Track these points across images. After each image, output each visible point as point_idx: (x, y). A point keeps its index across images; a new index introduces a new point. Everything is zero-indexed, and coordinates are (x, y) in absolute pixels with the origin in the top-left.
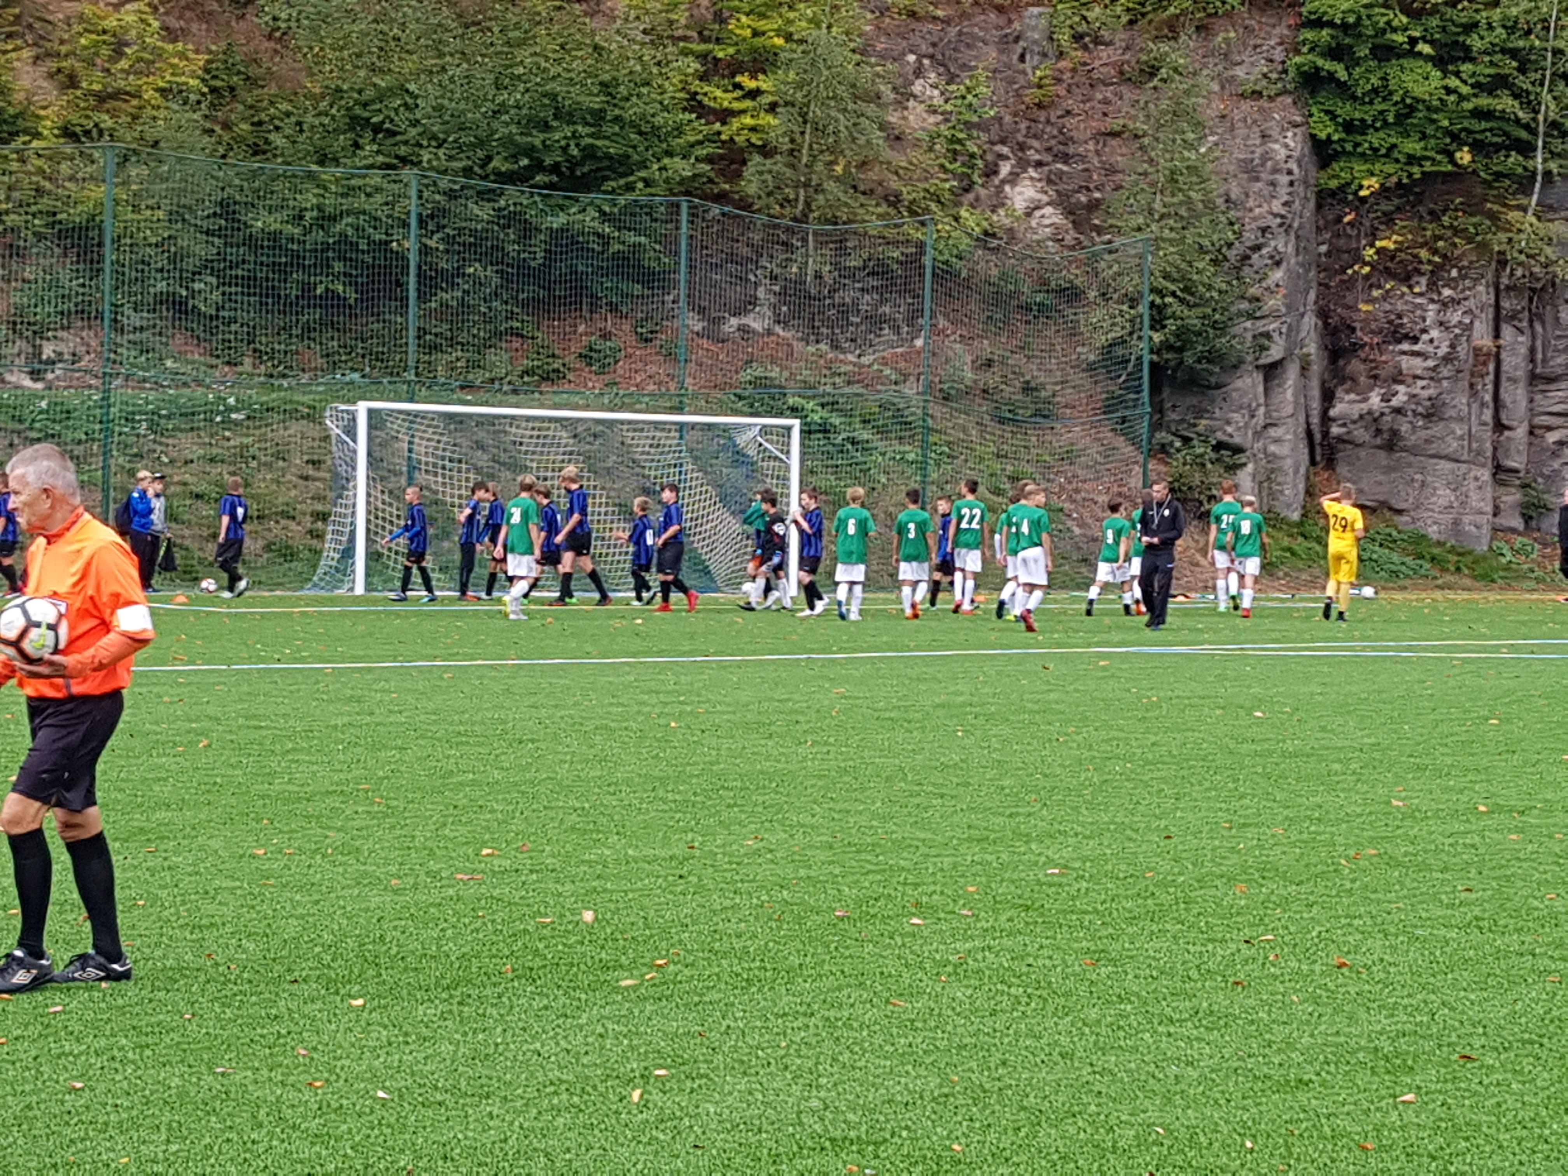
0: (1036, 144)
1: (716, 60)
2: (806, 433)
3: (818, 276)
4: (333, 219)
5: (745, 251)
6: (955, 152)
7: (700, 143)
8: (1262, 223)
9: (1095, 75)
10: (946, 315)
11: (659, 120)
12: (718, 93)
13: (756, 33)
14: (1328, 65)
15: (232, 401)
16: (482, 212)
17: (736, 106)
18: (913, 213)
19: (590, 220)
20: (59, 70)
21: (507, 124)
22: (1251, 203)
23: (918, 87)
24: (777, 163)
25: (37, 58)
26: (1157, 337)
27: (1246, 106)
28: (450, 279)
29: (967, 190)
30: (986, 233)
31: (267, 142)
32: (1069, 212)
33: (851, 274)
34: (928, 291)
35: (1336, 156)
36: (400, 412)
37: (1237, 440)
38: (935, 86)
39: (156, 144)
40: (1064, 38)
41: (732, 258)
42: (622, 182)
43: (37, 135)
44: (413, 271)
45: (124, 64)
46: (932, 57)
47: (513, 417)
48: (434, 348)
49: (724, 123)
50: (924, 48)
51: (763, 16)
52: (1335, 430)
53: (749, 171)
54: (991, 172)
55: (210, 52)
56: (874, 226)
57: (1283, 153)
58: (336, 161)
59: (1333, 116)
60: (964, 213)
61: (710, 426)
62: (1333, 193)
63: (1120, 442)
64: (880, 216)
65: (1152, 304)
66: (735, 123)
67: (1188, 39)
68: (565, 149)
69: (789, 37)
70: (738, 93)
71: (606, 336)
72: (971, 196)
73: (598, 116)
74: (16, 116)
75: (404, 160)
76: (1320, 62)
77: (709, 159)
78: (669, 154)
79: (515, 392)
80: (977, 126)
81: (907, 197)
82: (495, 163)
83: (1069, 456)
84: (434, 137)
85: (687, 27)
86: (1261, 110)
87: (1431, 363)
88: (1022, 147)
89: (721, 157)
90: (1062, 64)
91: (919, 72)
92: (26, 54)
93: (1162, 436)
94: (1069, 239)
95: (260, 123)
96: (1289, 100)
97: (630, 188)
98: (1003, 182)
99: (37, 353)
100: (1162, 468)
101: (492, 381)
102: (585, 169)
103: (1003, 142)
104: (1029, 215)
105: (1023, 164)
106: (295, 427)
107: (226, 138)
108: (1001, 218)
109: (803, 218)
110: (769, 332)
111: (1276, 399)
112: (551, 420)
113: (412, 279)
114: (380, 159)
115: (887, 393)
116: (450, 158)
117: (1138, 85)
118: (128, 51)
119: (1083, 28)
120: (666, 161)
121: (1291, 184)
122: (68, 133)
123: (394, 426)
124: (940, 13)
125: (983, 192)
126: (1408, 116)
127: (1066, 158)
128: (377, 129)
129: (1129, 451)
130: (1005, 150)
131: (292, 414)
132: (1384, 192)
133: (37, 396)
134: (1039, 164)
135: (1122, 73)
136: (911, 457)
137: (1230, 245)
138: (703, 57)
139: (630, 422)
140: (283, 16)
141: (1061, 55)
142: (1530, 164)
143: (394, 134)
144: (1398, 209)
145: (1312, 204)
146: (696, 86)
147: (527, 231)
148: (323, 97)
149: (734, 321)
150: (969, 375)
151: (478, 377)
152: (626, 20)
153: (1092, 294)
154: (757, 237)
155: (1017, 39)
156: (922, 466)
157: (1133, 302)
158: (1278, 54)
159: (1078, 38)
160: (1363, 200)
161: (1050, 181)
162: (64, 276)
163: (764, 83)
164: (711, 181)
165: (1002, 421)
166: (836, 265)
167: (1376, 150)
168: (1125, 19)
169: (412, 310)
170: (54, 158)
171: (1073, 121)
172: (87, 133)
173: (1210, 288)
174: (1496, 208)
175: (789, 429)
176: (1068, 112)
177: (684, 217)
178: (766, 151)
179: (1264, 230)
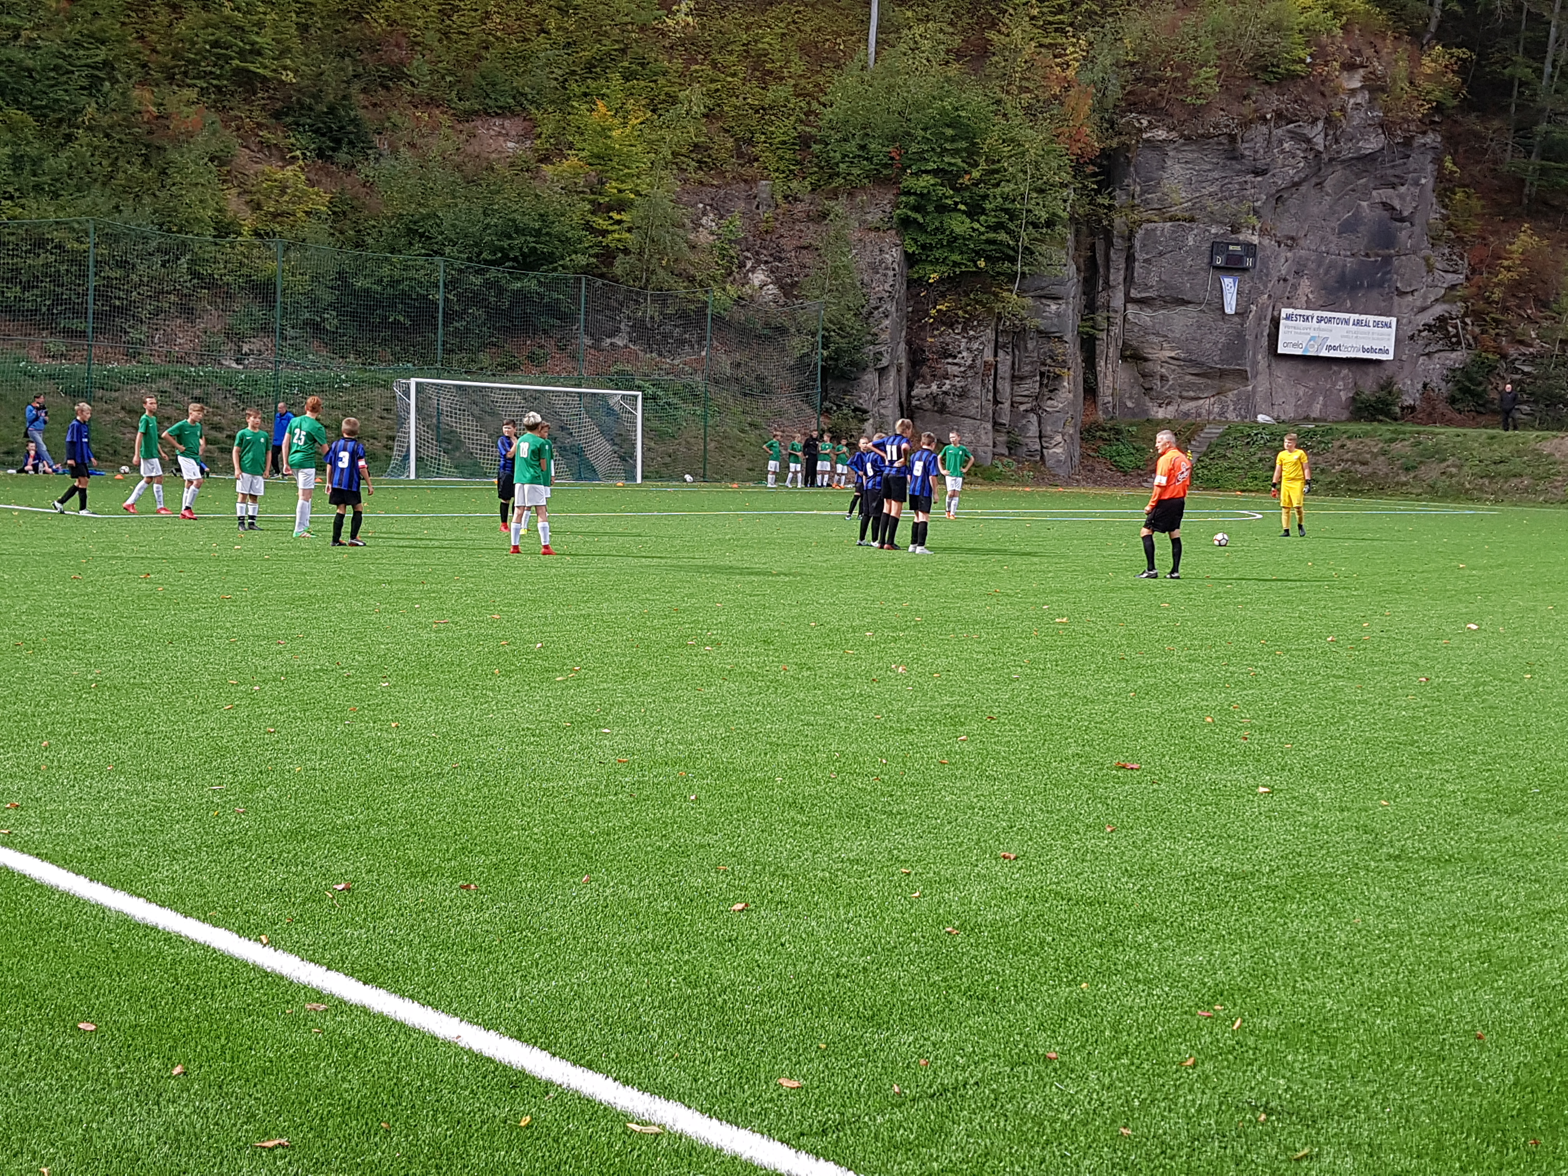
0: (765, 252)
1: (600, 204)
2: (644, 399)
3: (652, 318)
4: (398, 282)
5: (615, 304)
6: (724, 256)
7: (591, 247)
8: (879, 295)
9: (795, 217)
10: (717, 339)
11: (569, 235)
12: (601, 221)
13: (620, 191)
14: (914, 215)
15: (343, 377)
16: (478, 280)
17: (610, 228)
18: (702, 286)
19: (533, 285)
20: (252, 201)
21: (490, 234)
22: (874, 285)
23: (704, 221)
24: (632, 259)
25: (239, 194)
26: (825, 353)
27: (872, 234)
28: (460, 316)
29: (729, 275)
30: (739, 297)
31: (363, 241)
32: (781, 287)
33: (670, 317)
34: (709, 327)
35: (917, 262)
36: (433, 384)
37: (865, 407)
38: (713, 221)
39: (304, 240)
40: (779, 197)
41: (608, 307)
42: (551, 266)
43: (240, 234)
44: (441, 310)
45: (286, 198)
46: (711, 205)
47: (492, 388)
48: (452, 351)
49: (604, 237)
50: (707, 201)
51: (623, 182)
52: (914, 402)
53: (617, 262)
54: (742, 265)
55: (332, 193)
56: (682, 292)
57: (891, 259)
58: (400, 252)
59: (915, 241)
60: (728, 287)
61: (595, 394)
62: (915, 281)
63: (805, 406)
64: (685, 288)
65: (823, 336)
66: (610, 237)
67: (843, 199)
68: (521, 249)
69: (638, 194)
70: (611, 222)
71: (541, 347)
72: (731, 278)
73: (538, 233)
74: (229, 224)
75: (436, 252)
76: (909, 213)
77: (596, 256)
78: (576, 253)
79: (494, 375)
80: (735, 242)
81: (699, 278)
82: (484, 255)
83: (780, 414)
84: (451, 240)
85: (584, 186)
86: (879, 237)
87: (962, 369)
88: (757, 253)
89: (603, 255)
90: (778, 211)
91: (704, 213)
92: (234, 191)
93: (827, 404)
94: (781, 302)
95: (359, 231)
96: (894, 232)
97: (555, 270)
98: (748, 271)
99: (240, 349)
100: (827, 421)
101: (482, 369)
102: (532, 259)
103: (748, 250)
104: (761, 288)
105: (758, 262)
106: (377, 391)
107: (342, 238)
108: (747, 289)
109: (645, 288)
110: (626, 346)
111: (884, 387)
112: (512, 389)
113: (440, 315)
114: (423, 251)
115: (687, 379)
116: (460, 252)
117: (819, 223)
118: (289, 191)
119: (789, 192)
120: (574, 256)
121: (895, 275)
122: (256, 233)
123: (430, 392)
124: (715, 183)
125: (737, 276)
126: (954, 242)
127: (780, 260)
128: (422, 235)
129: (809, 411)
130: (749, 255)
131: (377, 385)
132: (941, 281)
133: (238, 372)
134: (766, 262)
135: (808, 216)
136: (698, 413)
137: (863, 307)
138: (591, 202)
139: (553, 392)
140: (372, 174)
141: (777, 206)
142: (1014, 269)
143: (431, 238)
144: (948, 289)
145: (905, 287)
146: (589, 217)
147: (501, 291)
148: (393, 217)
149: (608, 341)
150: (728, 371)
151: (474, 367)
152: (552, 182)
153: (793, 330)
154: (621, 298)
155: (755, 197)
156: (705, 417)
157: (814, 335)
158: (888, 209)
159: (786, 197)
160: (931, 284)
161: (772, 272)
162: (255, 309)
163: (624, 217)
164: (597, 267)
165: (745, 395)
166: (661, 313)
167: (938, 259)
168: (809, 188)
169: (440, 331)
170: (251, 246)
171: (782, 241)
172: (267, 234)
173: (853, 328)
174: (998, 290)
175: (636, 397)
176: (782, 236)
177: (583, 285)
178: (626, 251)
179: (881, 299)
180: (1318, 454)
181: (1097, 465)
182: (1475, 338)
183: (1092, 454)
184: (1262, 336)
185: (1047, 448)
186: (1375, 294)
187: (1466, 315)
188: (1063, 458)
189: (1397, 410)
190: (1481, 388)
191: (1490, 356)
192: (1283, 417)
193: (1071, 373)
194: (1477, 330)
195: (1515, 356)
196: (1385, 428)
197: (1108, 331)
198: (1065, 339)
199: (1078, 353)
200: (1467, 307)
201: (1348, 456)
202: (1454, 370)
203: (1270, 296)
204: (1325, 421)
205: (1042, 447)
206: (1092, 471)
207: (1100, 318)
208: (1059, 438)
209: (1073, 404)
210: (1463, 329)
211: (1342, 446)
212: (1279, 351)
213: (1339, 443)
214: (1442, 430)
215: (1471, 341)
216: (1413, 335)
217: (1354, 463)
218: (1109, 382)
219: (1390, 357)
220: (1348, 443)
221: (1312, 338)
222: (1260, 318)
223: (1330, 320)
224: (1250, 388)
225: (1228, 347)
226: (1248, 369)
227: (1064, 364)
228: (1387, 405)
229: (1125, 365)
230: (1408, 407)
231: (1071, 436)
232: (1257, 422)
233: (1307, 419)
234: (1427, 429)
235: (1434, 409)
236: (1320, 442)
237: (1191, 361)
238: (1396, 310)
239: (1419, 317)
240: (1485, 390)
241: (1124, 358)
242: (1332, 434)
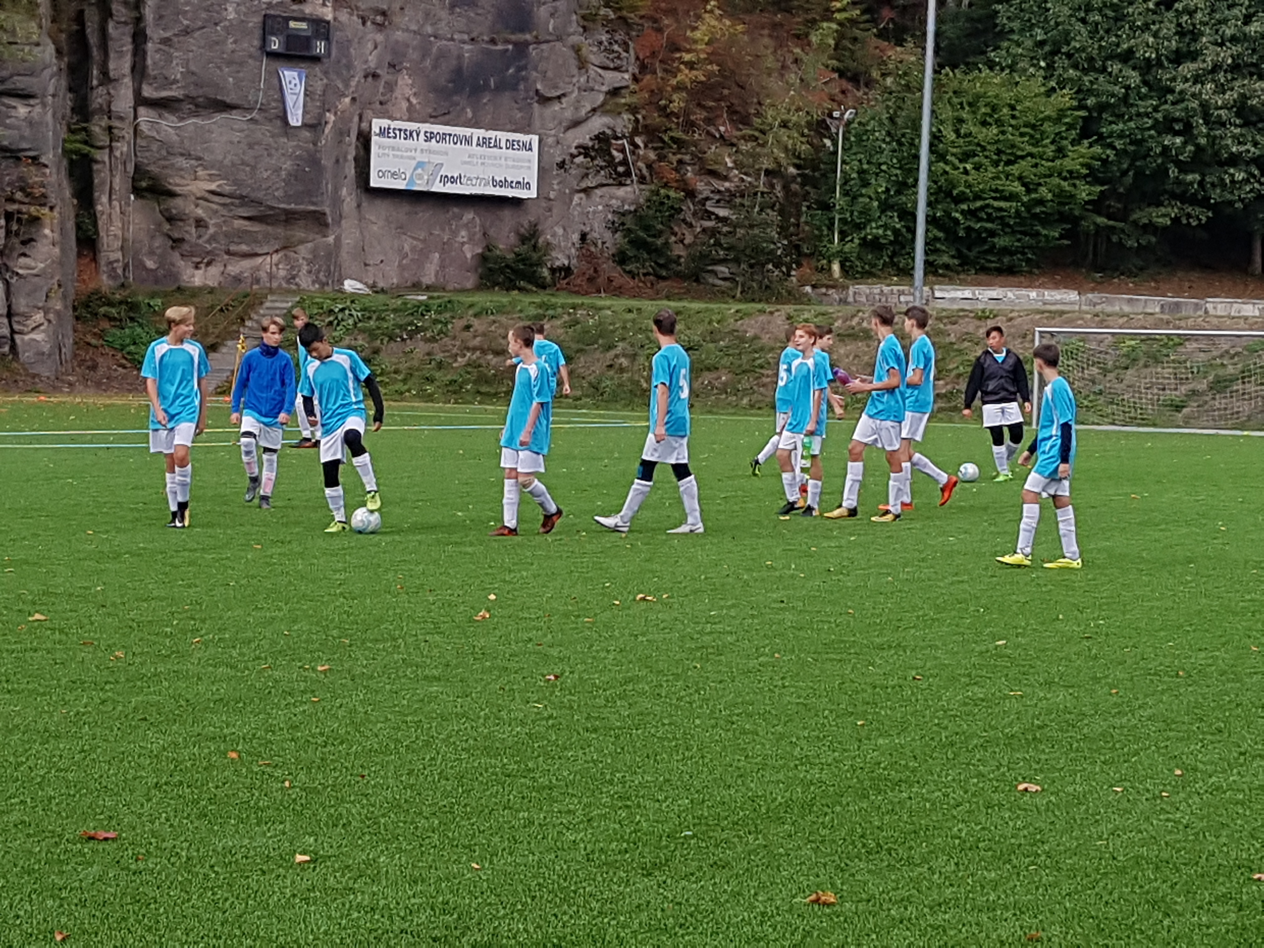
180: (433, 340)
181: (100, 360)
182: (649, 166)
183: (94, 341)
184: (346, 159)
185: (21, 333)
186: (506, 98)
187: (635, 132)
188: (46, 348)
189: (546, 273)
190: (660, 242)
191: (672, 194)
192: (381, 284)
193: (56, 213)
194: (652, 155)
195: (706, 194)
196: (527, 299)
197: (111, 148)
198: (43, 160)
199: (65, 183)
200: (637, 121)
201: (477, 342)
202: (623, 214)
203: (354, 99)
204: (444, 289)
205: (13, 332)
206: (94, 368)
207: (97, 129)
208: (39, 317)
209: (61, 264)
210: (633, 153)
211: (468, 327)
212: (373, 184)
213: (463, 322)
214: (608, 303)
215: (645, 171)
216: (563, 162)
217: (484, 352)
218: (116, 229)
219: (532, 193)
220: (475, 322)
221: (420, 165)
222: (341, 133)
223: (443, 137)
224: (331, 239)
225: (295, 176)
226: (328, 211)
227: (42, 201)
228: (531, 265)
229: (140, 202)
230: (560, 269)
231: (58, 313)
232: (341, 291)
233: (416, 286)
234: (587, 300)
235: (596, 271)
236: (436, 322)
237: (242, 197)
238: (537, 123)
239: (570, 134)
240: (667, 243)
241: (137, 191)
242: (453, 310)
